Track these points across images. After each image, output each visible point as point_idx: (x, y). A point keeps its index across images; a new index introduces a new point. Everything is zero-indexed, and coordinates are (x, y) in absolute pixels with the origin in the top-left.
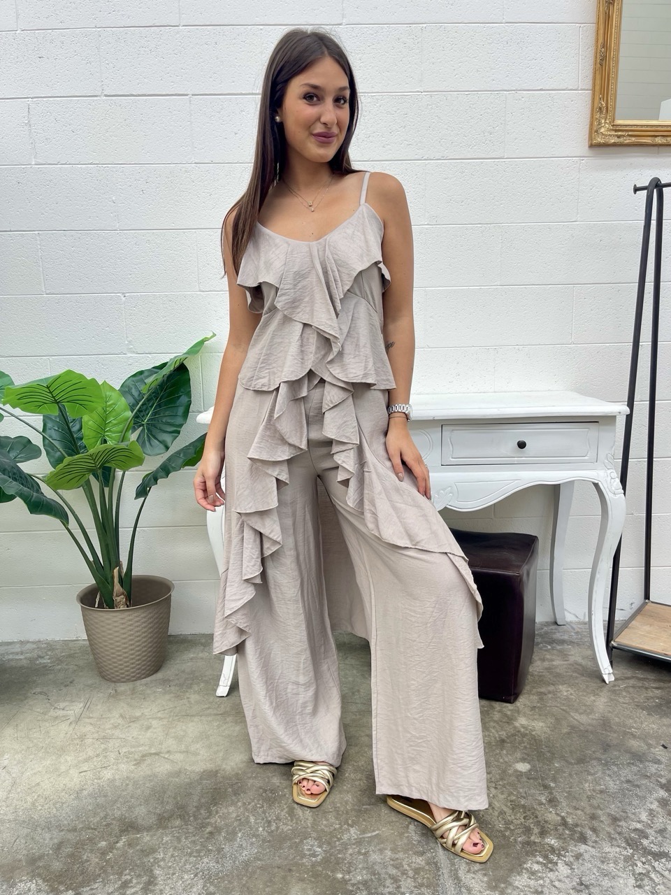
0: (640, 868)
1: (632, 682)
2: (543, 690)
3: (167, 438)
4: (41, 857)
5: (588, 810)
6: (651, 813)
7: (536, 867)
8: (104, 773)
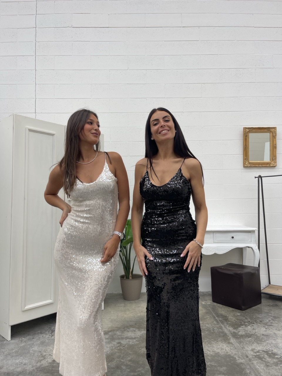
0: (266, 327)
4: (133, 325)
5: (255, 320)
6: (269, 321)
7: (243, 327)
8: (138, 314)
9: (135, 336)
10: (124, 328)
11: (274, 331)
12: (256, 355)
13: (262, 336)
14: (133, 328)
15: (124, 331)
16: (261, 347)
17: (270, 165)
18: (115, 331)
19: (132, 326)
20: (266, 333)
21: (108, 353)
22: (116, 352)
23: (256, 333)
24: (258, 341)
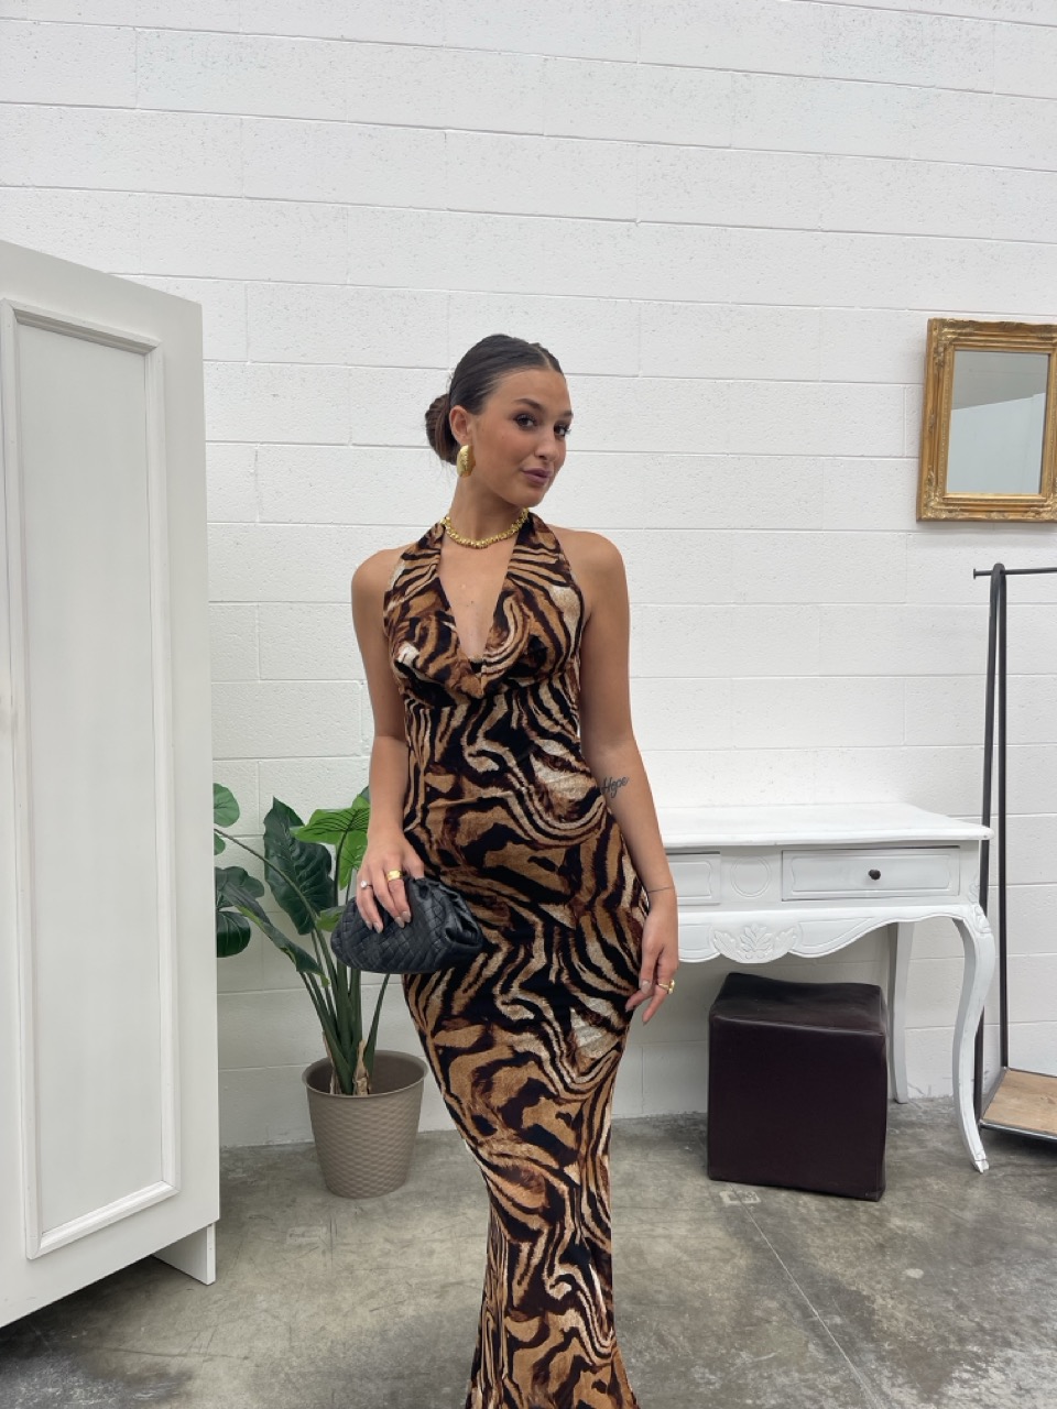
1: (1009, 1170)
2: (908, 1184)
5: (1004, 1314)
17: (1038, 513)
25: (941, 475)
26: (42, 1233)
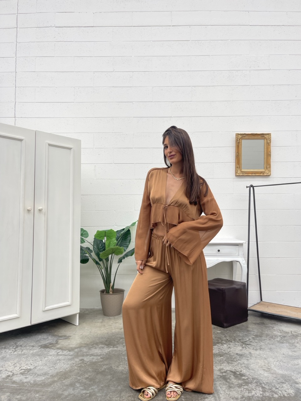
0: (244, 346)
3: (125, 248)
5: (234, 338)
6: (250, 339)
7: (219, 345)
8: (112, 331)
9: (101, 353)
10: (93, 344)
11: (251, 350)
12: (221, 375)
13: (235, 356)
14: (102, 345)
15: (91, 348)
16: (230, 367)
17: (263, 174)
18: (82, 348)
19: (102, 343)
20: (240, 352)
21: (67, 370)
22: (75, 369)
23: (230, 352)
24: (230, 360)
25: (240, 166)
26: (45, 307)
